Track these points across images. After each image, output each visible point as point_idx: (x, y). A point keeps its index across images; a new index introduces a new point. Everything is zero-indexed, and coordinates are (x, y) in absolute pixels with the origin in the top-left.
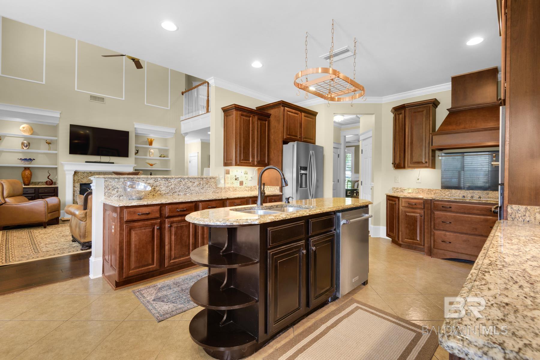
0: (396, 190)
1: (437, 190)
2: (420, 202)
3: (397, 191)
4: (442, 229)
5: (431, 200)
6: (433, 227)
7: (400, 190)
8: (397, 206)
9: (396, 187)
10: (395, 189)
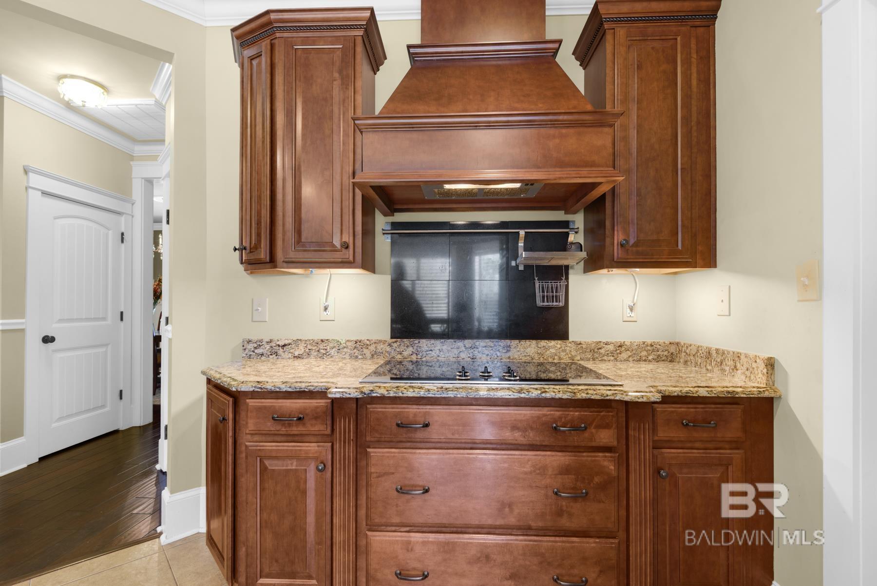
0: (256, 348)
1: (380, 341)
2: (317, 407)
3: (256, 351)
4: (396, 520)
5: (357, 399)
6: (364, 517)
7: (268, 347)
8: (231, 434)
9: (254, 338)
10: (251, 346)
